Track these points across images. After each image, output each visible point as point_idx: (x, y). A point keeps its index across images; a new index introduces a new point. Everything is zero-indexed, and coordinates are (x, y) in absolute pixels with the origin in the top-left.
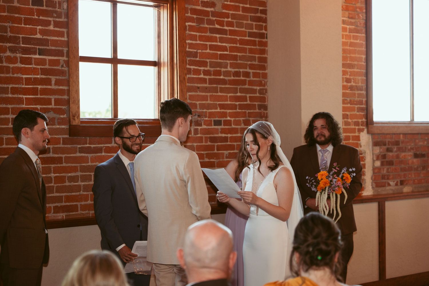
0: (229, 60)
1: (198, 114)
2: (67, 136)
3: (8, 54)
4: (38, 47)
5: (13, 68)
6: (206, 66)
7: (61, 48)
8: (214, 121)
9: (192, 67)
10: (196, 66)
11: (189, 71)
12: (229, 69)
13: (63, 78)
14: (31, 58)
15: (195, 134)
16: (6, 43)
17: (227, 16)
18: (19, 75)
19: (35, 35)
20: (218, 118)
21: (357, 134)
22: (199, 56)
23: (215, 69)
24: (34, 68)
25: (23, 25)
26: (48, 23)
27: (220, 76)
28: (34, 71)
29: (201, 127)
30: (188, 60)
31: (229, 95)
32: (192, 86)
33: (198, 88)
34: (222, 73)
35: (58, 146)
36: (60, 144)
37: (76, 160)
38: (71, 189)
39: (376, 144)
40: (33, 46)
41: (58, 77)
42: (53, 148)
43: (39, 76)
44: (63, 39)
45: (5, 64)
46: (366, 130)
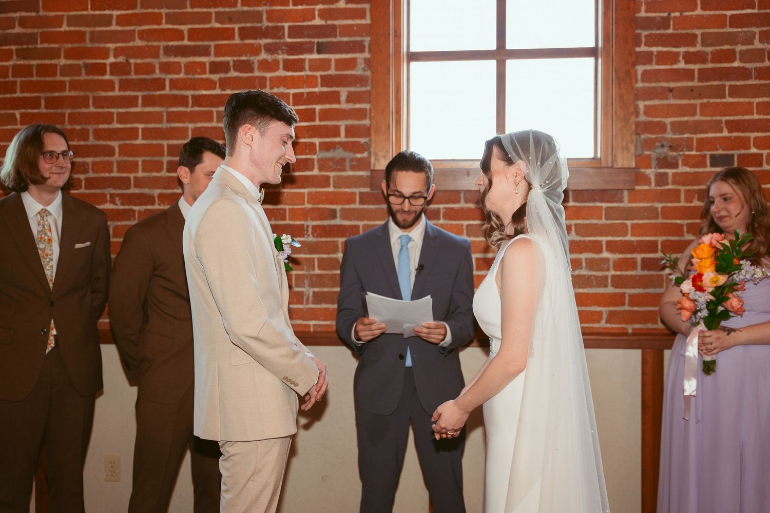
0: (757, 26)
1: (670, 144)
2: (367, 190)
3: (264, 56)
4: (316, 40)
5: (271, 79)
6: (693, 44)
7: (359, 39)
8: (711, 156)
9: (654, 49)
10: (666, 46)
11: (647, 58)
12: (757, 45)
13: (363, 89)
14: (304, 60)
15: (657, 184)
16: (261, 39)
18: (282, 90)
19: (310, 20)
20: (723, 150)
22: (674, 25)
23: (718, 48)
24: (308, 76)
25: (291, 7)
27: (733, 61)
28: (310, 81)
29: (675, 171)
30: (646, 36)
31: (756, 100)
32: (653, 88)
33: (671, 90)
34: (738, 56)
35: (352, 206)
36: (354, 202)
40: (307, 40)
41: (352, 89)
42: (342, 210)
43: (316, 90)
44: (363, 22)
45: (257, 73)
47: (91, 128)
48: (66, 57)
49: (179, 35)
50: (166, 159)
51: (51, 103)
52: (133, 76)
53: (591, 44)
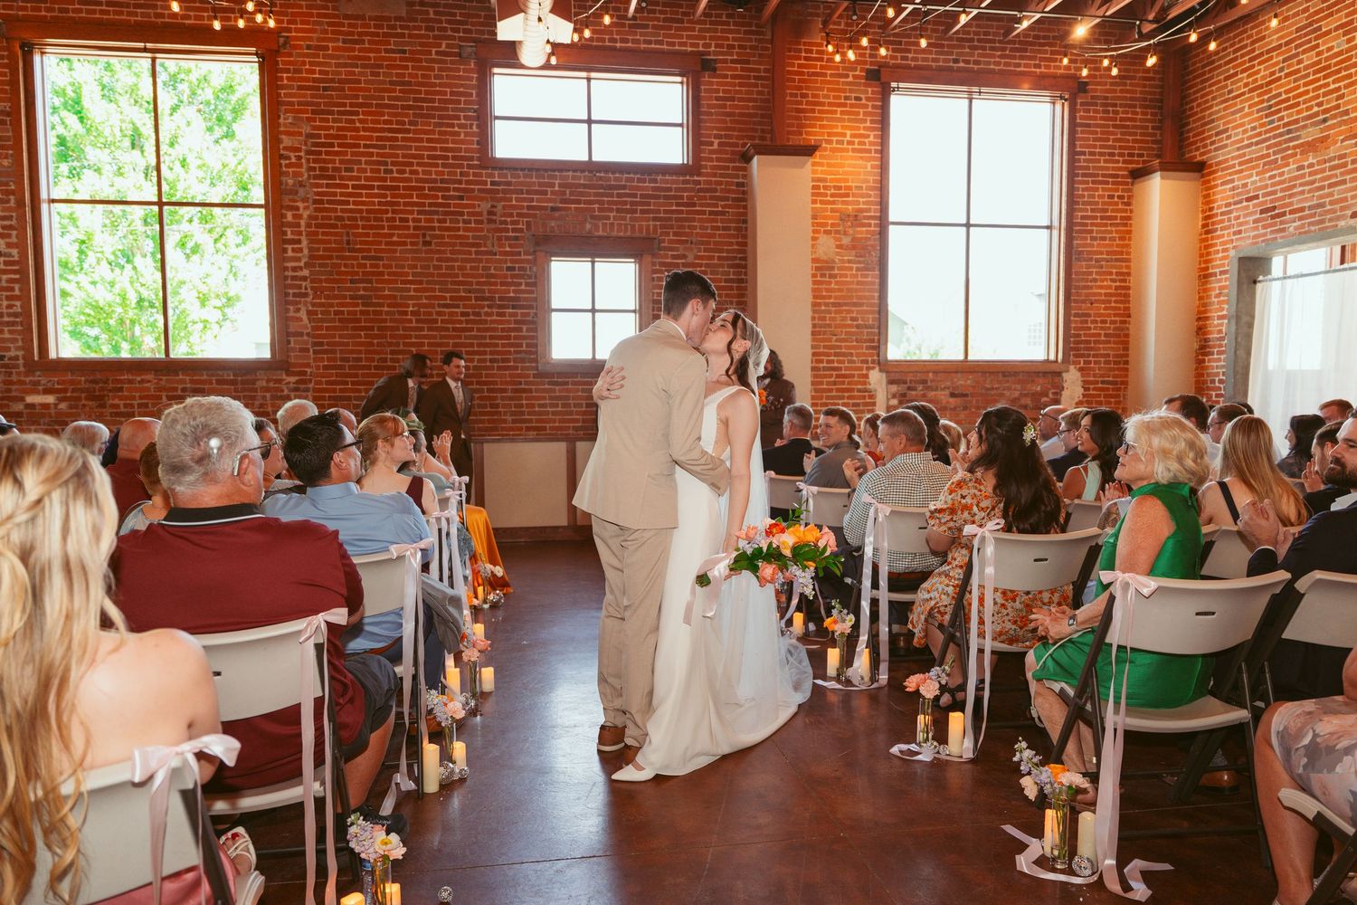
4: (511, 303)
5: (490, 320)
14: (505, 312)
16: (485, 302)
17: (701, 265)
18: (495, 326)
19: (508, 294)
21: (864, 372)
25: (499, 288)
26: (520, 284)
28: (508, 322)
36: (530, 378)
37: (544, 391)
38: (540, 414)
39: (891, 382)
40: (507, 303)
42: (525, 381)
43: (512, 326)
45: (483, 318)
46: (877, 368)
47: (401, 341)
48: (388, 306)
49: (445, 298)
51: (379, 329)
52: (422, 317)
53: (633, 308)
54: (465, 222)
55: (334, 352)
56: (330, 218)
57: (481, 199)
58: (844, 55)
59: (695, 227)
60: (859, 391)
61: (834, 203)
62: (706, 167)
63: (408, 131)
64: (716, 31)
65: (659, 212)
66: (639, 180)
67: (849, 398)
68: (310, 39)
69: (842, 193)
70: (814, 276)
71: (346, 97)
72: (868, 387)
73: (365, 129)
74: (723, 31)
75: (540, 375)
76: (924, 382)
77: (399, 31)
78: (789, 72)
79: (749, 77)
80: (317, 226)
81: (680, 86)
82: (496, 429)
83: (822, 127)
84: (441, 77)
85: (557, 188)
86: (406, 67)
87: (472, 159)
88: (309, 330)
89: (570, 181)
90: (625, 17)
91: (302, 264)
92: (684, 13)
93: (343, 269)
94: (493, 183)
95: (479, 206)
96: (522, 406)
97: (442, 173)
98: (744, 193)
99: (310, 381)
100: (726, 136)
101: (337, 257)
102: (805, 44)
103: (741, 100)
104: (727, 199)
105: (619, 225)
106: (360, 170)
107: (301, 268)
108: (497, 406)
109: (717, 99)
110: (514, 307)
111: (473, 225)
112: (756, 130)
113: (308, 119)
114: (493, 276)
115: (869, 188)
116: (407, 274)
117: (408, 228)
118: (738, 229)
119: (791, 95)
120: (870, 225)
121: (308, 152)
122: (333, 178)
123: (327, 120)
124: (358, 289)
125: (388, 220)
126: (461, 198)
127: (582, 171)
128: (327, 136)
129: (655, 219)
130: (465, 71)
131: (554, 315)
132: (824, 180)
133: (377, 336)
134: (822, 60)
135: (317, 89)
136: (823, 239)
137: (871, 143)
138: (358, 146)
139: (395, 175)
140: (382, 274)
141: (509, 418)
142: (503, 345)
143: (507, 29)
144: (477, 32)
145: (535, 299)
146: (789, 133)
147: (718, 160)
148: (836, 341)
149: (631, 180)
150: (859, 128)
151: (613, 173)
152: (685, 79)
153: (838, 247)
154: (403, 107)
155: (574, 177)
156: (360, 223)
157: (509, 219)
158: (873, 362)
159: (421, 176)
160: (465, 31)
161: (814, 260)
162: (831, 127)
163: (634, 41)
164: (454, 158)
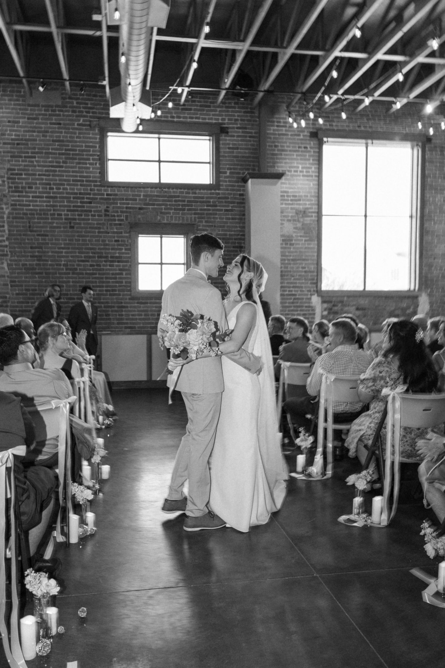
2: (130, 297)
4: (117, 259)
14: (114, 264)
16: (103, 259)
18: (108, 272)
19: (116, 255)
21: (309, 296)
24: (115, 268)
25: (110, 251)
26: (121, 249)
28: (115, 270)
35: (126, 301)
37: (135, 307)
38: (133, 319)
39: (323, 302)
40: (115, 259)
41: (126, 272)
43: (117, 272)
45: (102, 267)
46: (316, 295)
50: (78, 289)
51: (46, 273)
52: (69, 267)
53: (183, 262)
54: (92, 215)
55: (22, 286)
56: (20, 214)
57: (101, 203)
58: (299, 124)
59: (217, 218)
60: (306, 307)
61: (292, 204)
62: (222, 185)
63: (62, 167)
64: (228, 111)
65: (196, 210)
66: (187, 193)
67: (301, 310)
68: (10, 117)
69: (296, 199)
70: (282, 244)
71: (29, 148)
72: (311, 305)
73: (39, 166)
74: (232, 112)
75: (133, 298)
76: (342, 302)
77: (57, 113)
78: (268, 134)
79: (246, 137)
80: (13, 218)
81: (208, 142)
82: (108, 328)
83: (285, 163)
84: (80, 138)
85: (142, 197)
86: (61, 132)
87: (96, 181)
88: (9, 274)
89: (149, 193)
90: (179, 105)
91: (5, 238)
92: (211, 103)
93: (27, 241)
94: (107, 195)
95: (100, 207)
96: (122, 315)
97: (80, 189)
98: (243, 199)
99: (9, 301)
100: (234, 169)
101: (24, 235)
102: (277, 118)
103: (241, 149)
104: (234, 203)
105: (176, 217)
106: (36, 188)
107: (4, 241)
108: (109, 315)
109: (229, 148)
110: (118, 262)
111: (97, 217)
112: (250, 165)
113: (9, 161)
114: (107, 245)
115: (311, 196)
116: (61, 244)
117: (62, 219)
118: (241, 219)
119: (269, 146)
120: (312, 216)
121: (9, 178)
122: (22, 192)
123: (19, 161)
124: (35, 252)
125: (51, 215)
126: (90, 203)
127: (156, 188)
128: (18, 170)
129: (195, 214)
130: (93, 134)
131: (140, 266)
132: (287, 192)
133: (44, 278)
134: (286, 126)
135: (14, 144)
136: (286, 224)
137: (313, 172)
138: (35, 175)
139: (55, 190)
140: (48, 244)
141: (116, 322)
142: (113, 282)
143: (115, 112)
144: (100, 113)
145: (130, 257)
146: (268, 166)
147: (230, 181)
148: (294, 279)
149: (183, 193)
150: (306, 164)
151: (173, 189)
152: (211, 138)
153: (295, 228)
154: (60, 154)
155: (151, 192)
156: (36, 216)
157: (116, 214)
158: (314, 291)
159: (69, 191)
160: (93, 113)
161: (282, 236)
162: (291, 163)
163: (184, 118)
164: (87, 181)
